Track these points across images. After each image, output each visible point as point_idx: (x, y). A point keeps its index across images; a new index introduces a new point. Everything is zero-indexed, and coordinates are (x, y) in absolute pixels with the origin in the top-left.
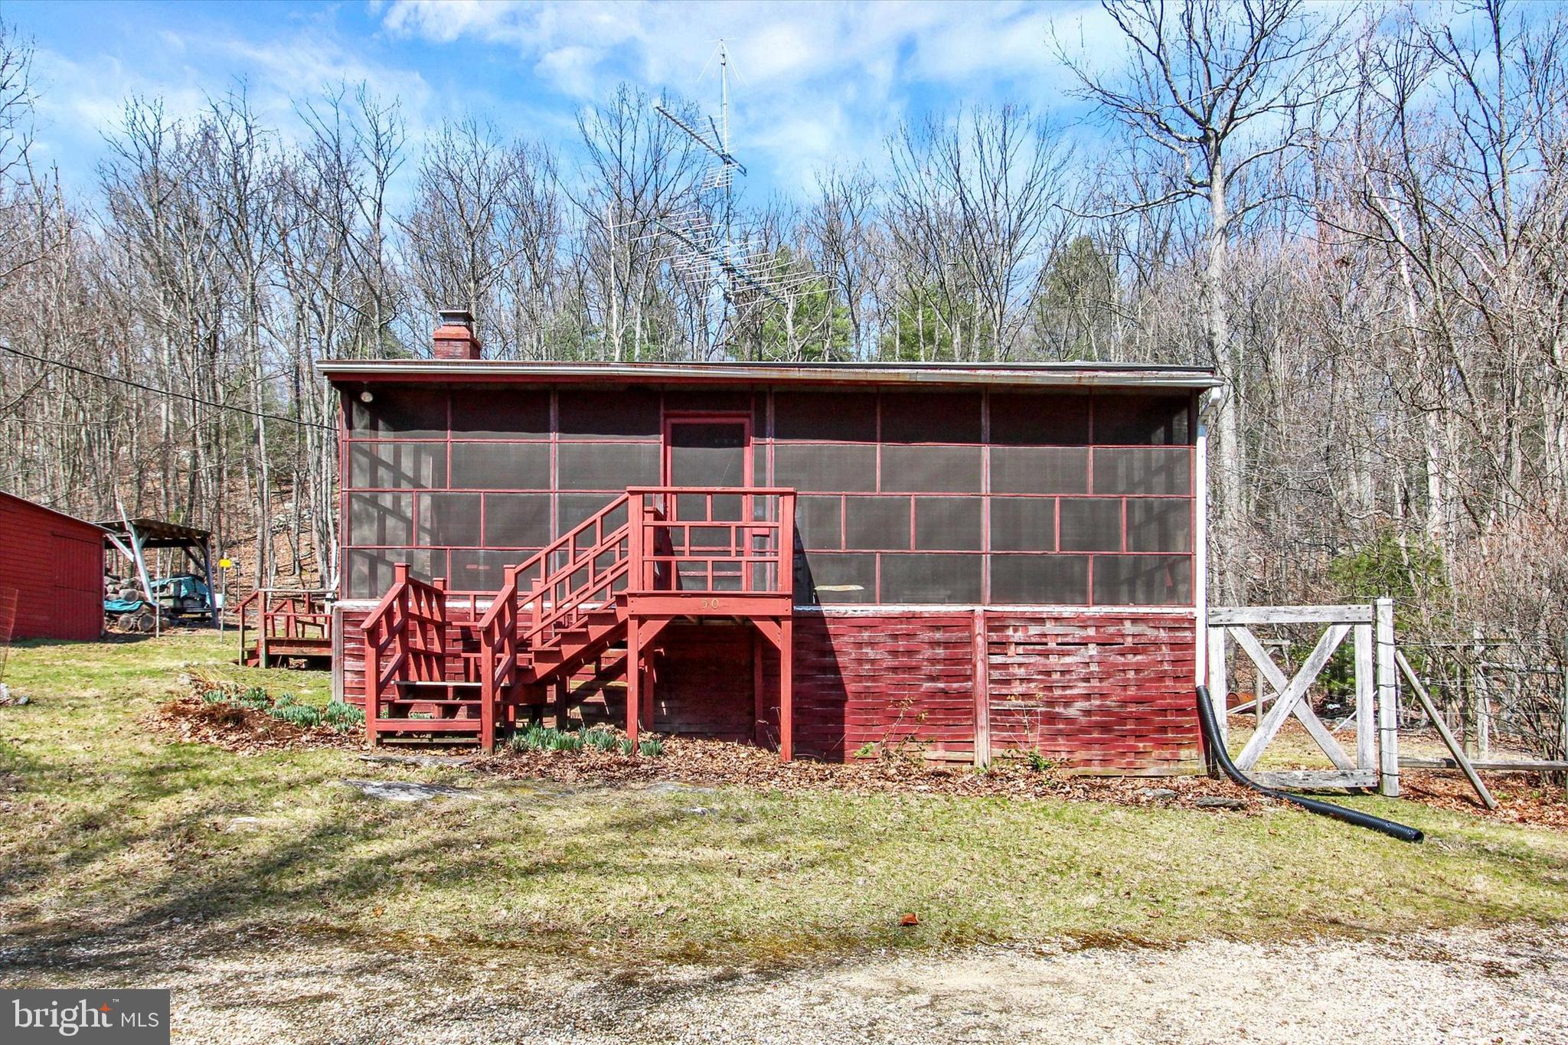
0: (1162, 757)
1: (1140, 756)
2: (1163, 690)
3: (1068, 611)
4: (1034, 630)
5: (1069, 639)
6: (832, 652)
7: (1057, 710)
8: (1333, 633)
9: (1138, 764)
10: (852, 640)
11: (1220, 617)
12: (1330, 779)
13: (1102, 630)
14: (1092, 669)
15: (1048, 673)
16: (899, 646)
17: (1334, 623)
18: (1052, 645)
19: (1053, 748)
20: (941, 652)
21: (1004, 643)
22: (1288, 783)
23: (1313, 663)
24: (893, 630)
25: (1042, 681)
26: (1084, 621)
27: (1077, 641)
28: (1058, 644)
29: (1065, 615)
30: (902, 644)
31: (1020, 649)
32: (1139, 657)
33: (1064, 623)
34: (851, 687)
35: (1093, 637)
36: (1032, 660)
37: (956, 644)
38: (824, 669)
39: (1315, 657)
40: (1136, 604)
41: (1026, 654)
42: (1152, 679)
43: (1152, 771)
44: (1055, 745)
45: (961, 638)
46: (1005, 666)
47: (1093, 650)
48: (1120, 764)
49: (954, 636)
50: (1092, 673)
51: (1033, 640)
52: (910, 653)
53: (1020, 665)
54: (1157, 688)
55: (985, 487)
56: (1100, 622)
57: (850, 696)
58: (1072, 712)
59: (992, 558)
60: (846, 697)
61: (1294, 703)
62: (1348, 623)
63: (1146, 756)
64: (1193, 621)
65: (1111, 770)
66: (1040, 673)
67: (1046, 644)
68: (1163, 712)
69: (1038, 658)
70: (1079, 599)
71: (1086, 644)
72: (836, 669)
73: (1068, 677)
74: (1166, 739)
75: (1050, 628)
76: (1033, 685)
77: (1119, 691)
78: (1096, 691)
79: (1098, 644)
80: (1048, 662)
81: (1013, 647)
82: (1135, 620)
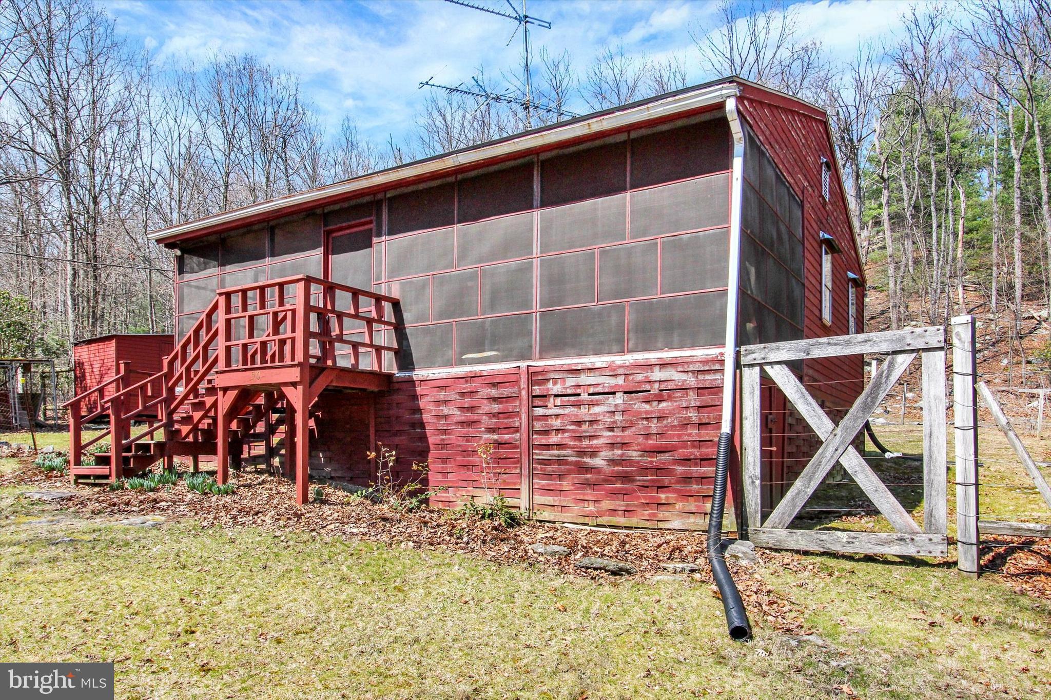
0: (687, 509)
1: (664, 508)
2: (686, 438)
3: (599, 361)
4: (571, 381)
5: (599, 389)
6: (419, 411)
7: (585, 460)
8: (891, 365)
9: (661, 515)
10: (433, 399)
11: (754, 356)
12: (883, 543)
13: (631, 378)
14: (617, 418)
15: (579, 423)
16: (465, 403)
17: (895, 353)
18: (585, 396)
19: (582, 497)
20: (496, 408)
21: (545, 396)
22: (828, 545)
23: (865, 402)
24: (460, 389)
25: (573, 431)
26: (615, 370)
27: (607, 390)
28: (589, 394)
29: (598, 365)
30: (467, 402)
31: (558, 401)
32: (664, 404)
33: (597, 373)
34: (432, 439)
35: (621, 386)
36: (567, 411)
37: (508, 398)
38: (413, 425)
39: (868, 396)
40: (671, 348)
41: (563, 406)
42: (675, 426)
43: (676, 524)
44: (584, 494)
45: (511, 393)
46: (545, 417)
47: (619, 399)
48: (643, 515)
49: (504, 392)
50: (615, 422)
51: (569, 391)
52: (472, 408)
53: (557, 416)
54: (679, 436)
55: (536, 249)
56: (629, 371)
57: (431, 446)
58: (598, 462)
59: (540, 315)
60: (429, 448)
61: (840, 451)
62: (912, 351)
63: (670, 507)
64: (722, 362)
65: (634, 521)
66: (573, 423)
67: (579, 395)
68: (686, 461)
69: (572, 409)
70: (615, 348)
71: (614, 393)
72: (422, 425)
73: (595, 426)
74: (690, 491)
75: (584, 379)
76: (566, 435)
77: (641, 439)
78: (619, 440)
79: (625, 393)
80: (580, 412)
81: (552, 399)
82: (663, 365)
